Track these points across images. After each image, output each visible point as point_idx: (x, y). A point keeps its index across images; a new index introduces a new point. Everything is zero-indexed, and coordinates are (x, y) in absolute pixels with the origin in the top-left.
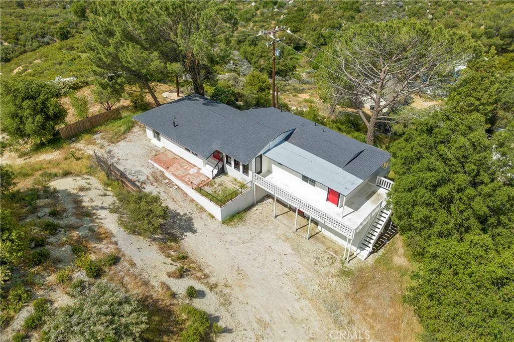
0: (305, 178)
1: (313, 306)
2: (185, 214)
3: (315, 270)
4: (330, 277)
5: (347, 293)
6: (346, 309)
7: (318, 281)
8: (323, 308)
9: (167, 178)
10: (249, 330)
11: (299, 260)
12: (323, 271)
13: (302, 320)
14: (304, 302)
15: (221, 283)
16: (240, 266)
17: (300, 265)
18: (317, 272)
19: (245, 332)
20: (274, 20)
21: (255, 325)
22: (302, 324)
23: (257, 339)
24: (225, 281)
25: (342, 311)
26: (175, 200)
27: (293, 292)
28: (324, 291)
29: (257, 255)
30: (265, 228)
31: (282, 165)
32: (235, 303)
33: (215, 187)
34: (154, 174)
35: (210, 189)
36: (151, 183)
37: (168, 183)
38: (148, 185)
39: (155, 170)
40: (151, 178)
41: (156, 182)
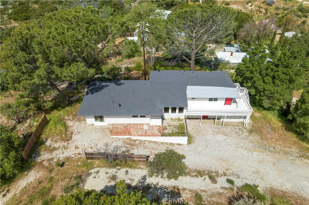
0: (211, 100)
1: (258, 152)
3: (241, 138)
4: (249, 137)
5: (260, 139)
7: (248, 142)
8: (262, 150)
9: (136, 140)
11: (232, 138)
13: (263, 160)
14: (255, 153)
15: (224, 170)
16: (219, 157)
17: (235, 140)
18: (243, 138)
20: (6, 14)
21: (255, 175)
22: (265, 162)
23: (262, 180)
24: (224, 168)
25: (268, 146)
26: (155, 149)
27: (247, 152)
28: (254, 144)
29: (218, 148)
31: (194, 98)
32: (239, 173)
33: (168, 129)
34: (126, 143)
35: (168, 131)
36: (131, 148)
37: (139, 142)
38: (132, 151)
39: (123, 140)
40: (127, 146)
41: (133, 146)
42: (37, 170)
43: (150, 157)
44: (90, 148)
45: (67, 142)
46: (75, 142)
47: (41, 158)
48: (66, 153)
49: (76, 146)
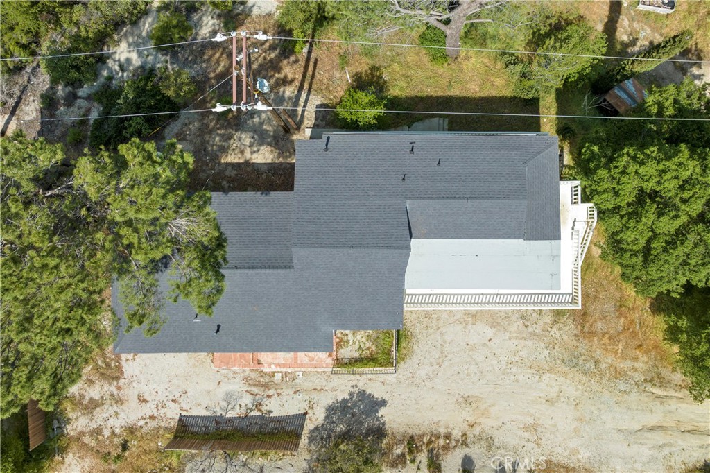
1: (555, 374)
2: (351, 394)
3: (531, 334)
4: (550, 329)
5: (575, 335)
6: (586, 353)
7: (543, 345)
8: (566, 369)
9: (273, 374)
10: (525, 444)
11: (507, 335)
12: (538, 328)
13: (557, 396)
14: (547, 377)
15: (465, 426)
16: (462, 394)
17: (513, 341)
18: (534, 334)
19: (525, 449)
21: (527, 435)
22: (560, 400)
23: (537, 444)
24: (466, 422)
25: (584, 358)
27: (530, 376)
28: (555, 351)
29: (466, 367)
30: (441, 324)
32: (495, 434)
33: (351, 341)
34: (250, 382)
35: (350, 348)
36: (265, 396)
37: (282, 377)
38: (267, 403)
39: (242, 375)
40: (255, 390)
41: (269, 390)
42: (77, 455)
43: (307, 416)
44: (173, 401)
45: (115, 383)
46: (134, 384)
47: (75, 427)
48: (122, 415)
49: (139, 396)
